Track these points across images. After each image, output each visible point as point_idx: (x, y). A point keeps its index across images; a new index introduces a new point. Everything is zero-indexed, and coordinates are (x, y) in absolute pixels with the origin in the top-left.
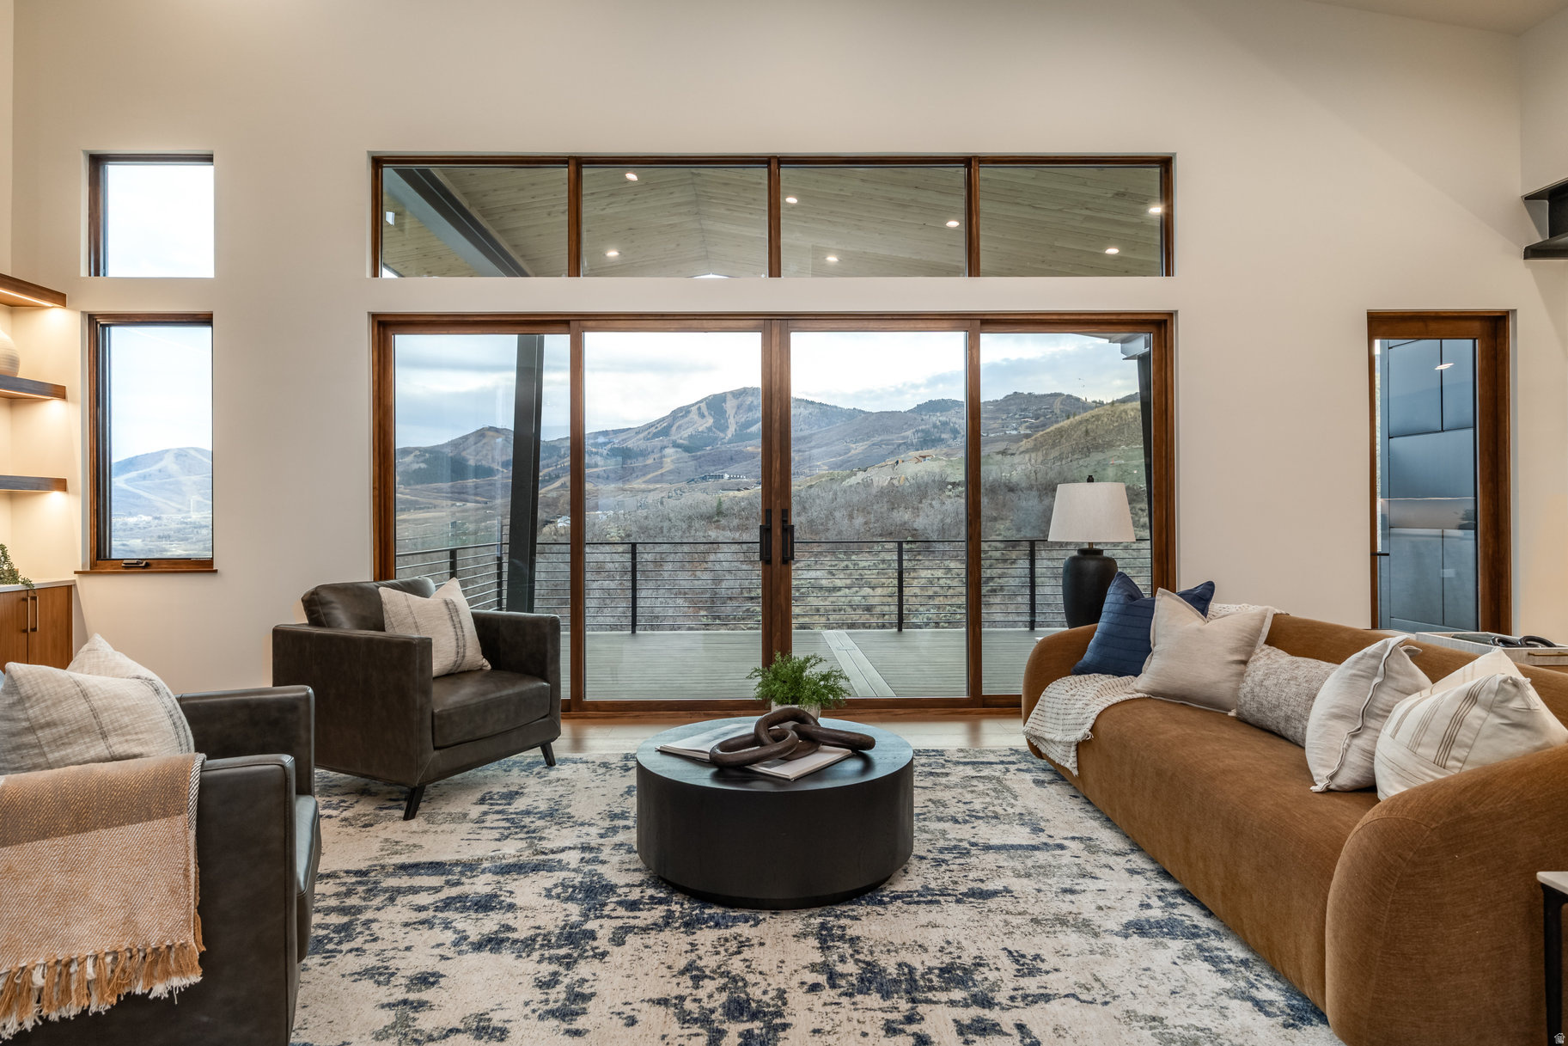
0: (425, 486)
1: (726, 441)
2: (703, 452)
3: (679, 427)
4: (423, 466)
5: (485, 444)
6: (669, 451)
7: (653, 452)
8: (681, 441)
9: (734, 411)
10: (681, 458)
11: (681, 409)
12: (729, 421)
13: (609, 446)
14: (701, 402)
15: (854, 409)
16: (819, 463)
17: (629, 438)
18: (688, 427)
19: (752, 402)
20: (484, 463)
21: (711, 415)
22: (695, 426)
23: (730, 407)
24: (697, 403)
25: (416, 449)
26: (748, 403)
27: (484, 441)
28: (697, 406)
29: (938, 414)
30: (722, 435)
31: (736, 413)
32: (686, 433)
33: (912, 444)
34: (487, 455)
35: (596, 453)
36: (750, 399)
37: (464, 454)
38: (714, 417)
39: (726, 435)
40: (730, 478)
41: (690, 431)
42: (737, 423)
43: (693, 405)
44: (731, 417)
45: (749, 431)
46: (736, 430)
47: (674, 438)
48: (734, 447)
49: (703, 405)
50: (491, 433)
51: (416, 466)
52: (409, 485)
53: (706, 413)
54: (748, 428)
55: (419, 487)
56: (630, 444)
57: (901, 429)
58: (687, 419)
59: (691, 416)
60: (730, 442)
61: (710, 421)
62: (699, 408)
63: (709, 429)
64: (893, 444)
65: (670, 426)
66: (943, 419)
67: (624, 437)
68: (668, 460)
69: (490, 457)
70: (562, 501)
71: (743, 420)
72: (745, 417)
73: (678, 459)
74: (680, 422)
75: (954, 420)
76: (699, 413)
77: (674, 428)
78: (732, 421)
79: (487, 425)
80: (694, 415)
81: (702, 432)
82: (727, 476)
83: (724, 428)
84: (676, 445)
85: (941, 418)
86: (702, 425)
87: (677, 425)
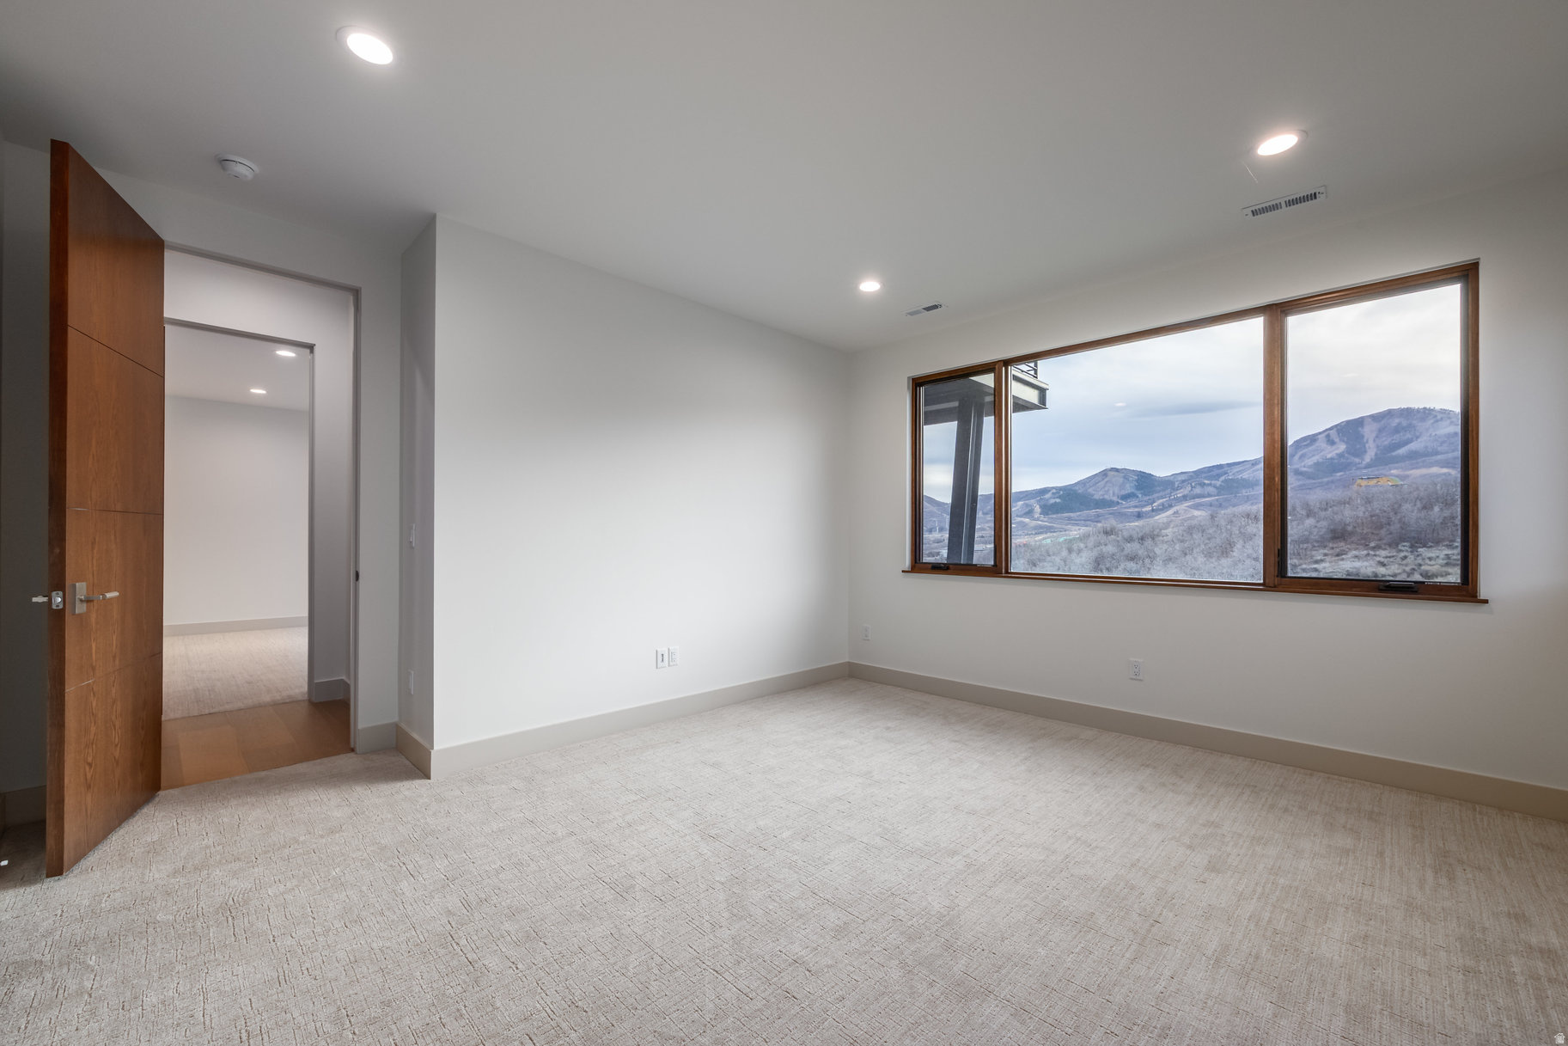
0: (1059, 515)
1: (1362, 466)
4: (1058, 500)
5: (1107, 482)
9: (1374, 435)
10: (1304, 485)
12: (1367, 446)
13: (1223, 478)
14: (1331, 429)
17: (1244, 470)
18: (1314, 455)
19: (1399, 424)
20: (1106, 497)
21: (1343, 441)
22: (1322, 454)
23: (1369, 432)
24: (1327, 430)
25: (1053, 488)
27: (1106, 480)
28: (1327, 433)
30: (1357, 460)
31: (1377, 437)
32: (1310, 461)
34: (1108, 490)
35: (1210, 485)
37: (1090, 490)
38: (1347, 443)
39: (1363, 460)
41: (1315, 459)
42: (1378, 447)
43: (1320, 433)
44: (1371, 441)
45: (1394, 454)
46: (1376, 454)
47: (1296, 466)
49: (1333, 433)
50: (1113, 473)
51: (1052, 501)
52: (1047, 514)
53: (1337, 440)
54: (1394, 451)
55: (1054, 516)
56: (1245, 475)
59: (1317, 444)
60: (1368, 466)
61: (1342, 447)
62: (1328, 436)
63: (1341, 455)
67: (1238, 470)
69: (1111, 492)
71: (1386, 443)
72: (1389, 440)
74: (1304, 451)
76: (1328, 441)
79: (1109, 467)
80: (1321, 443)
81: (1332, 459)
83: (1360, 453)
86: (1330, 452)
87: (1300, 453)
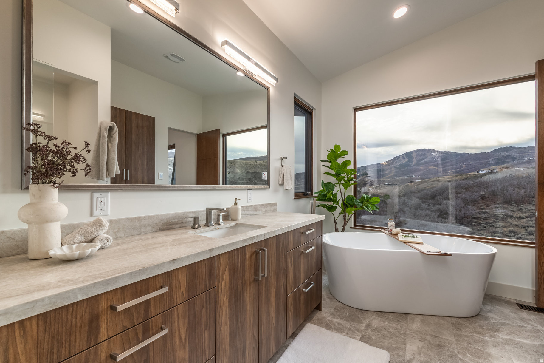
2: (404, 169)
3: (396, 162)
6: (393, 169)
7: (388, 170)
8: (397, 166)
11: (397, 157)
15: (464, 153)
16: (449, 171)
26: (421, 153)
29: (505, 152)
33: (492, 164)
36: (421, 152)
40: (415, 177)
48: (415, 167)
57: (487, 159)
58: (399, 160)
64: (483, 164)
65: (393, 162)
66: (508, 154)
68: (393, 172)
70: (361, 184)
73: (396, 171)
75: (513, 154)
77: (394, 163)
78: (414, 159)
82: (414, 176)
84: (395, 167)
85: (506, 154)
